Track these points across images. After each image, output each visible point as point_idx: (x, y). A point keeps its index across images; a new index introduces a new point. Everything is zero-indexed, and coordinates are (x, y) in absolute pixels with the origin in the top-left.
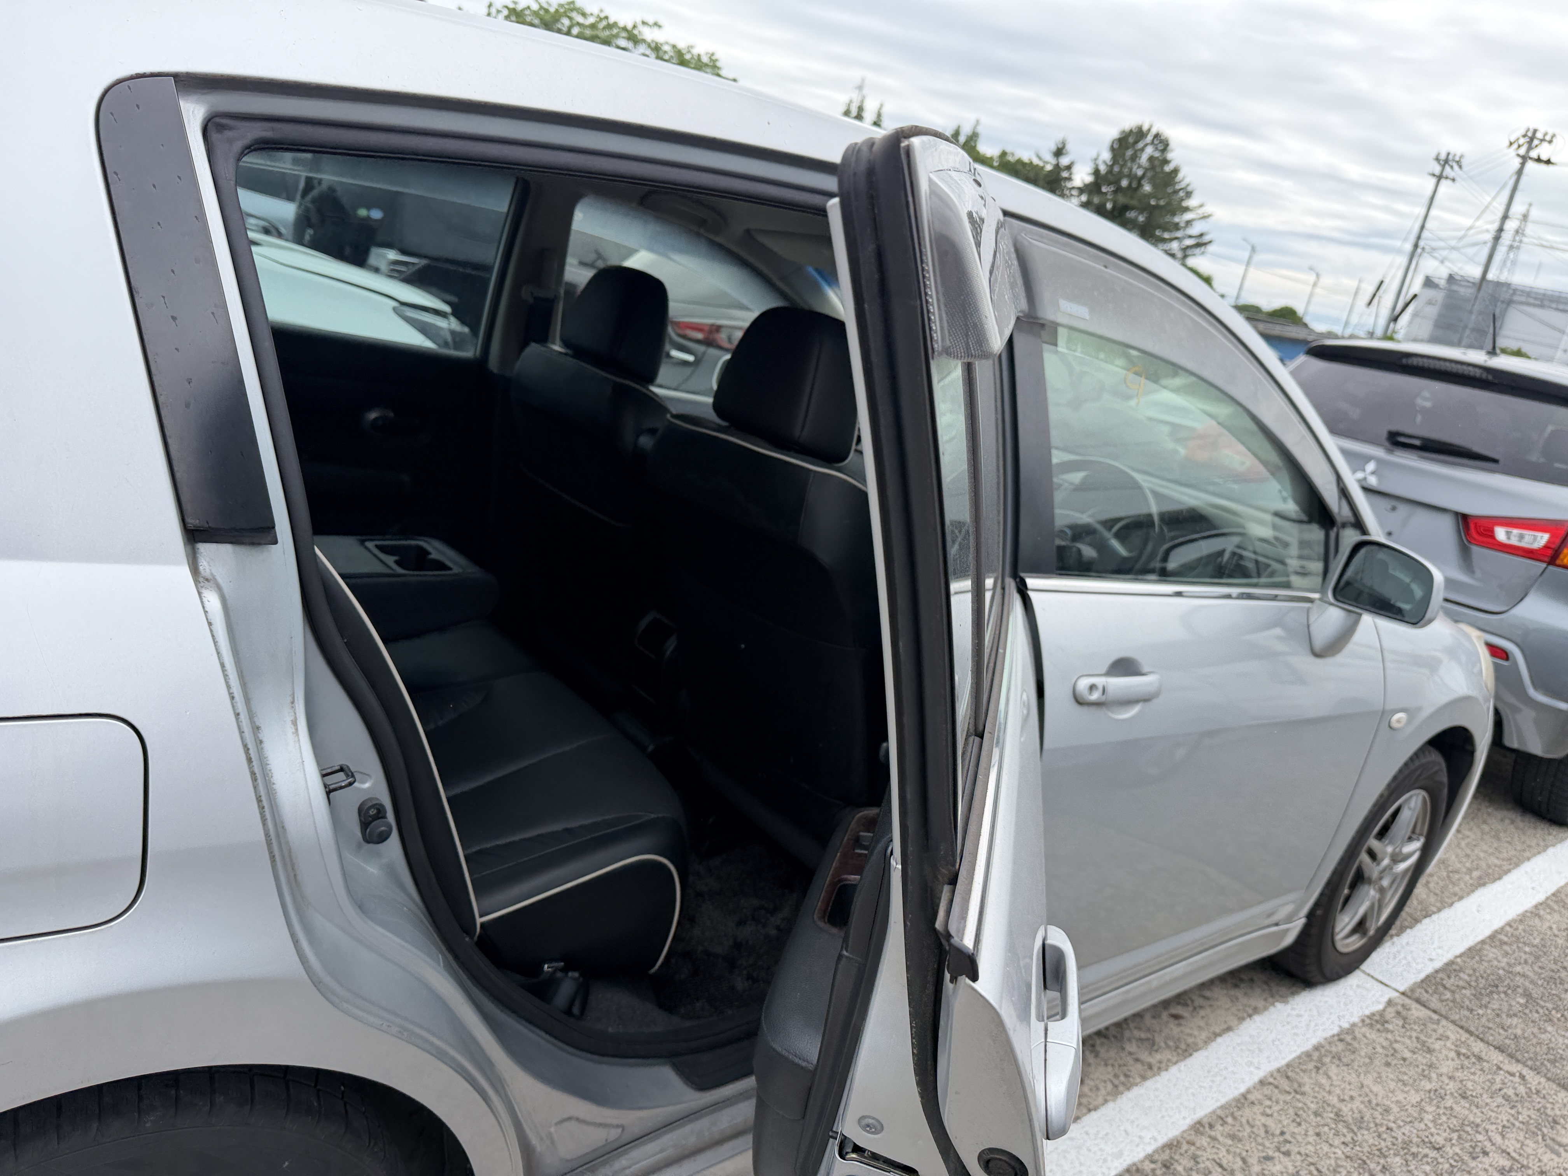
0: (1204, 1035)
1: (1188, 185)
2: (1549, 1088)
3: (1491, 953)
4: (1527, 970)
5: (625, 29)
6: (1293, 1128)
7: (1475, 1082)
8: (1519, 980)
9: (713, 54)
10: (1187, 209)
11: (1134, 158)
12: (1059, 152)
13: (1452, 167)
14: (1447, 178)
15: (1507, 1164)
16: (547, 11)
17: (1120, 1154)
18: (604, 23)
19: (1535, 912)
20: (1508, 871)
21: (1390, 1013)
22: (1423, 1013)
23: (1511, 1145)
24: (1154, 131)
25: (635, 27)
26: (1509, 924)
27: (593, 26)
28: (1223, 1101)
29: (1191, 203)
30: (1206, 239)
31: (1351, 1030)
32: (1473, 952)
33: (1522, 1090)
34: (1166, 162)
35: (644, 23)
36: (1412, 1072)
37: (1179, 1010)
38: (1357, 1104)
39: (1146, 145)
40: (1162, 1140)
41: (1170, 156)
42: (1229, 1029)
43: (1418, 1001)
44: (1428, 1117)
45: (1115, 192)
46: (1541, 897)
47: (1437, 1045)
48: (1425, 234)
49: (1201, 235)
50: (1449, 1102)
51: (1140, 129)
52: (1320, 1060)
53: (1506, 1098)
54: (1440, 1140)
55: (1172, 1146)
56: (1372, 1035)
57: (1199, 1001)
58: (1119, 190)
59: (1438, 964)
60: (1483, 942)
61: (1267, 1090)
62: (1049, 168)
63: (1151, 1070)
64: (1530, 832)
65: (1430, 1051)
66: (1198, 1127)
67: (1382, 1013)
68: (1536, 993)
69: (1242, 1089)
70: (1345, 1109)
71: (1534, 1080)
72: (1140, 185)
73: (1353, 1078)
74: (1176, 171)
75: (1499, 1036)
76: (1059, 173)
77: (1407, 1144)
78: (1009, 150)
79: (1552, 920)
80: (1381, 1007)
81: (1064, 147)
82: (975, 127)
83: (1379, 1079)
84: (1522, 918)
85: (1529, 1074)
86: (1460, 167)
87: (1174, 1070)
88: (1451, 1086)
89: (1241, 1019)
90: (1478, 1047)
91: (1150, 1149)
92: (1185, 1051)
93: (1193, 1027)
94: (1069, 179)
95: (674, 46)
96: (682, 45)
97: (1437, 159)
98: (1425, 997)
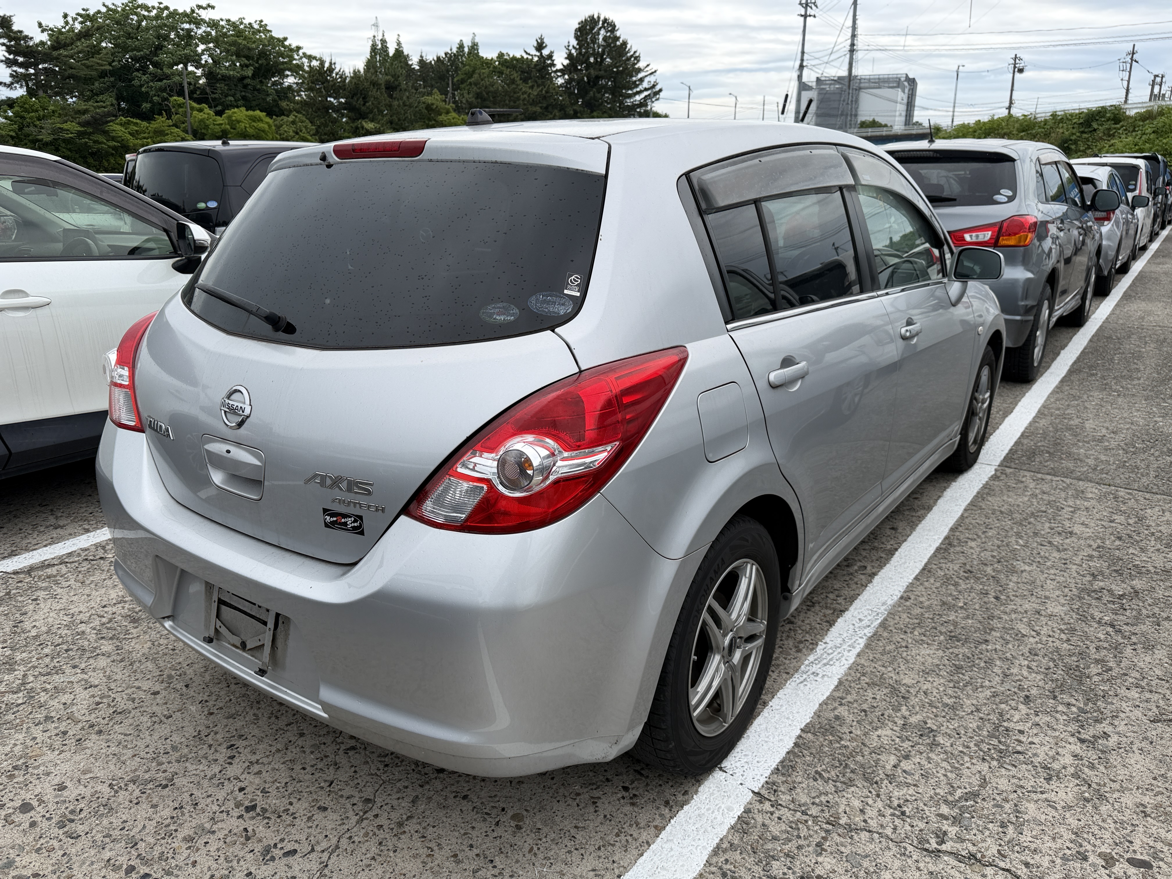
0: (932, 501)
1: (635, 52)
2: (1075, 482)
3: (1025, 441)
4: (1043, 443)
5: (185, 14)
6: (987, 521)
7: (1046, 487)
8: (1042, 448)
9: (261, 21)
10: (639, 70)
11: (594, 40)
12: (540, 46)
13: (811, 8)
14: (810, 16)
15: (1072, 509)
16: (115, 11)
17: (930, 546)
18: (166, 13)
19: (1034, 421)
20: (1014, 408)
21: (999, 474)
22: (1011, 470)
23: (1071, 503)
24: (602, 18)
25: (193, 11)
26: (1026, 428)
27: (158, 17)
28: (955, 520)
29: (641, 65)
30: (657, 88)
31: (987, 483)
32: (1017, 443)
33: (1064, 485)
34: (618, 38)
35: (199, 7)
36: (1020, 491)
37: (915, 496)
38: (1006, 507)
39: (600, 29)
40: (942, 538)
41: (618, 34)
42: (940, 497)
43: (1006, 467)
44: (1035, 503)
45: (587, 68)
46: (1034, 415)
47: (1024, 479)
48: (806, 57)
49: (654, 86)
50: (1040, 496)
51: (592, 18)
52: (982, 496)
53: (1061, 489)
54: (1044, 509)
55: (947, 538)
56: (997, 483)
57: (921, 491)
58: (589, 66)
59: (1006, 451)
60: (1019, 438)
61: (970, 512)
62: (536, 59)
63: (921, 519)
64: (1014, 389)
65: (1022, 482)
66: (952, 530)
67: (995, 474)
68: (1052, 451)
69: (960, 514)
70: (1003, 509)
71: (1068, 481)
72: (603, 60)
73: (999, 499)
74: (625, 44)
75: (1045, 470)
76: (545, 62)
77: (1033, 513)
78: (504, 52)
79: (1043, 422)
80: (993, 473)
81: (543, 43)
82: (473, 39)
83: (1008, 496)
84: (1030, 424)
85: (1065, 479)
86: (816, 6)
87: (929, 515)
88: (1037, 491)
89: (942, 492)
90: (1039, 476)
91: (940, 541)
92: (929, 509)
93: (925, 500)
94: (553, 65)
95: (228, 21)
96: (234, 19)
97: (801, 4)
98: (1008, 465)
